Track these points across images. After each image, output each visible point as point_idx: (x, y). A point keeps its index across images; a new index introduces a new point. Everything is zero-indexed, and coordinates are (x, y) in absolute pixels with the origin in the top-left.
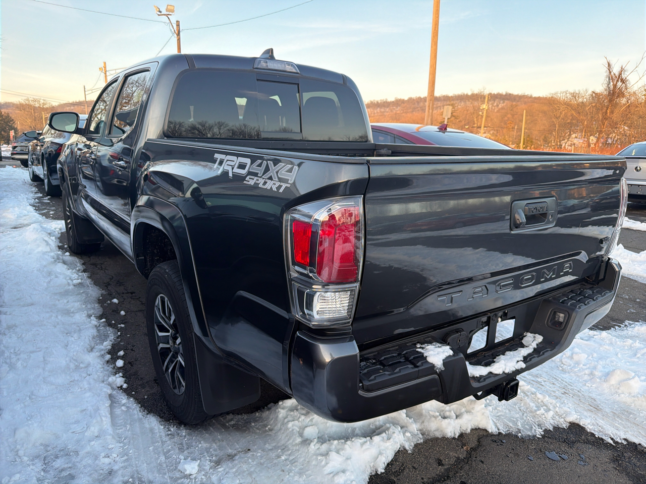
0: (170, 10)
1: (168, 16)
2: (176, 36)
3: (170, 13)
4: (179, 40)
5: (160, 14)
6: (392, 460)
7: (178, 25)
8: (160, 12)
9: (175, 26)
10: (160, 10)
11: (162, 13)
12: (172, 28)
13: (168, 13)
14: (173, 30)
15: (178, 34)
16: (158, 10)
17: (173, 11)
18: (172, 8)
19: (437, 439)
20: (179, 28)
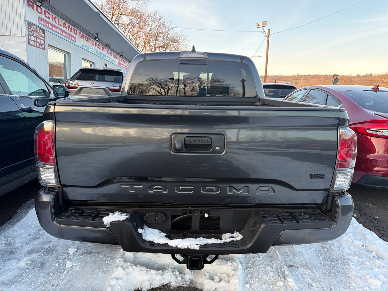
0: (264, 24)
1: (263, 27)
2: (267, 38)
3: (264, 26)
4: (268, 40)
5: (258, 27)
6: (157, 288)
7: (269, 32)
8: (259, 26)
9: (267, 33)
10: (259, 25)
11: (260, 26)
12: (265, 34)
13: (263, 26)
14: (265, 35)
15: (268, 37)
16: (258, 25)
17: (266, 24)
18: (265, 23)
19: (197, 289)
20: (269, 33)
